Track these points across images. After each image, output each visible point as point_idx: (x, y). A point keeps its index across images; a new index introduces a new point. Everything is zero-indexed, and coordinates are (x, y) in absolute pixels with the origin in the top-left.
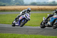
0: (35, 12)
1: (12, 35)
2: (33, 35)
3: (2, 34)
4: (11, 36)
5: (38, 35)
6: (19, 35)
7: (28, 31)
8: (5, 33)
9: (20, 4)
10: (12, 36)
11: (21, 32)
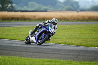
0: (95, 23)
1: (50, 61)
2: (85, 62)
3: (34, 59)
4: (48, 63)
5: (94, 62)
6: (62, 61)
7: (79, 55)
8: (39, 58)
9: (73, 9)
10: (50, 63)
11: (67, 56)
